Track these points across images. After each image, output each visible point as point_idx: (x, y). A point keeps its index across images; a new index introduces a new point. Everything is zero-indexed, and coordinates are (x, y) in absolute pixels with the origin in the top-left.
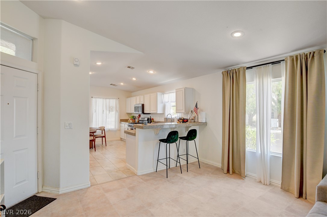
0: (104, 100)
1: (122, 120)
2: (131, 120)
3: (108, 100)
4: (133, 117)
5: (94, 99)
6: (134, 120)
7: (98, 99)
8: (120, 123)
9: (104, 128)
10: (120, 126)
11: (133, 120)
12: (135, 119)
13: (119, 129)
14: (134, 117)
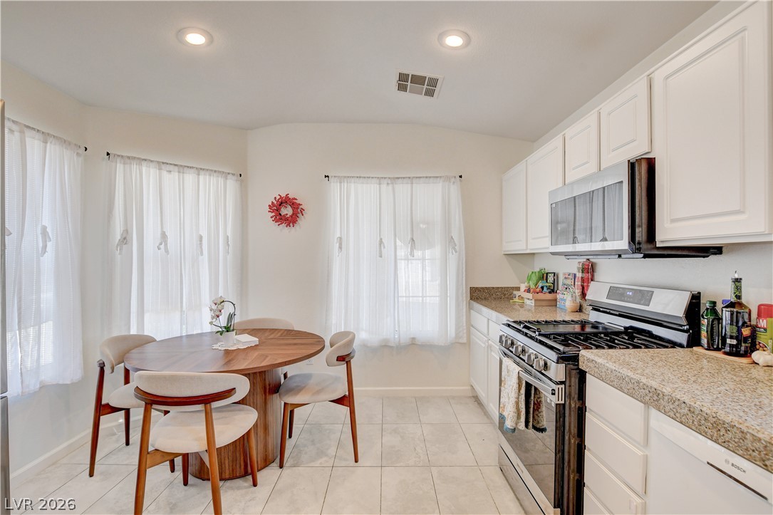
0: (384, 187)
1: (480, 295)
2: (530, 296)
3: (403, 189)
4: (544, 276)
5: (334, 187)
6: (550, 296)
7: (353, 186)
8: (470, 308)
9: (351, 342)
10: (470, 325)
11: (541, 296)
12: (552, 291)
13: (464, 340)
14: (551, 279)
